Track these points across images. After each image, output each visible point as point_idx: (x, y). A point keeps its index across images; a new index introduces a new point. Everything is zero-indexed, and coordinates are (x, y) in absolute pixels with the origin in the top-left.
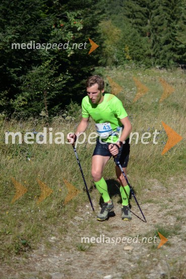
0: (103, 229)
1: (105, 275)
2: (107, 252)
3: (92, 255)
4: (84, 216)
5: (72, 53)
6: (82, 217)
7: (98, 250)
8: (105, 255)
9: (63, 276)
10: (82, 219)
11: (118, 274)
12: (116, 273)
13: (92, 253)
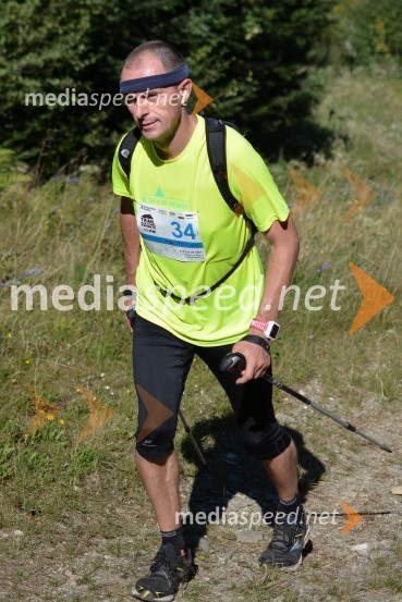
0: (342, 446)
1: (353, 542)
2: (354, 495)
3: (321, 499)
4: (296, 413)
5: (256, 30)
6: (292, 415)
7: (334, 490)
8: (350, 502)
9: (261, 537)
10: (292, 420)
11: (383, 542)
12: (379, 540)
13: (320, 495)
